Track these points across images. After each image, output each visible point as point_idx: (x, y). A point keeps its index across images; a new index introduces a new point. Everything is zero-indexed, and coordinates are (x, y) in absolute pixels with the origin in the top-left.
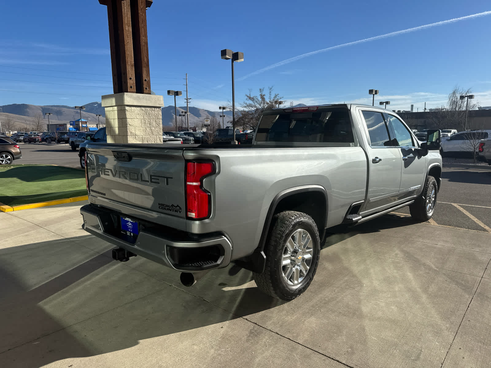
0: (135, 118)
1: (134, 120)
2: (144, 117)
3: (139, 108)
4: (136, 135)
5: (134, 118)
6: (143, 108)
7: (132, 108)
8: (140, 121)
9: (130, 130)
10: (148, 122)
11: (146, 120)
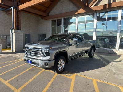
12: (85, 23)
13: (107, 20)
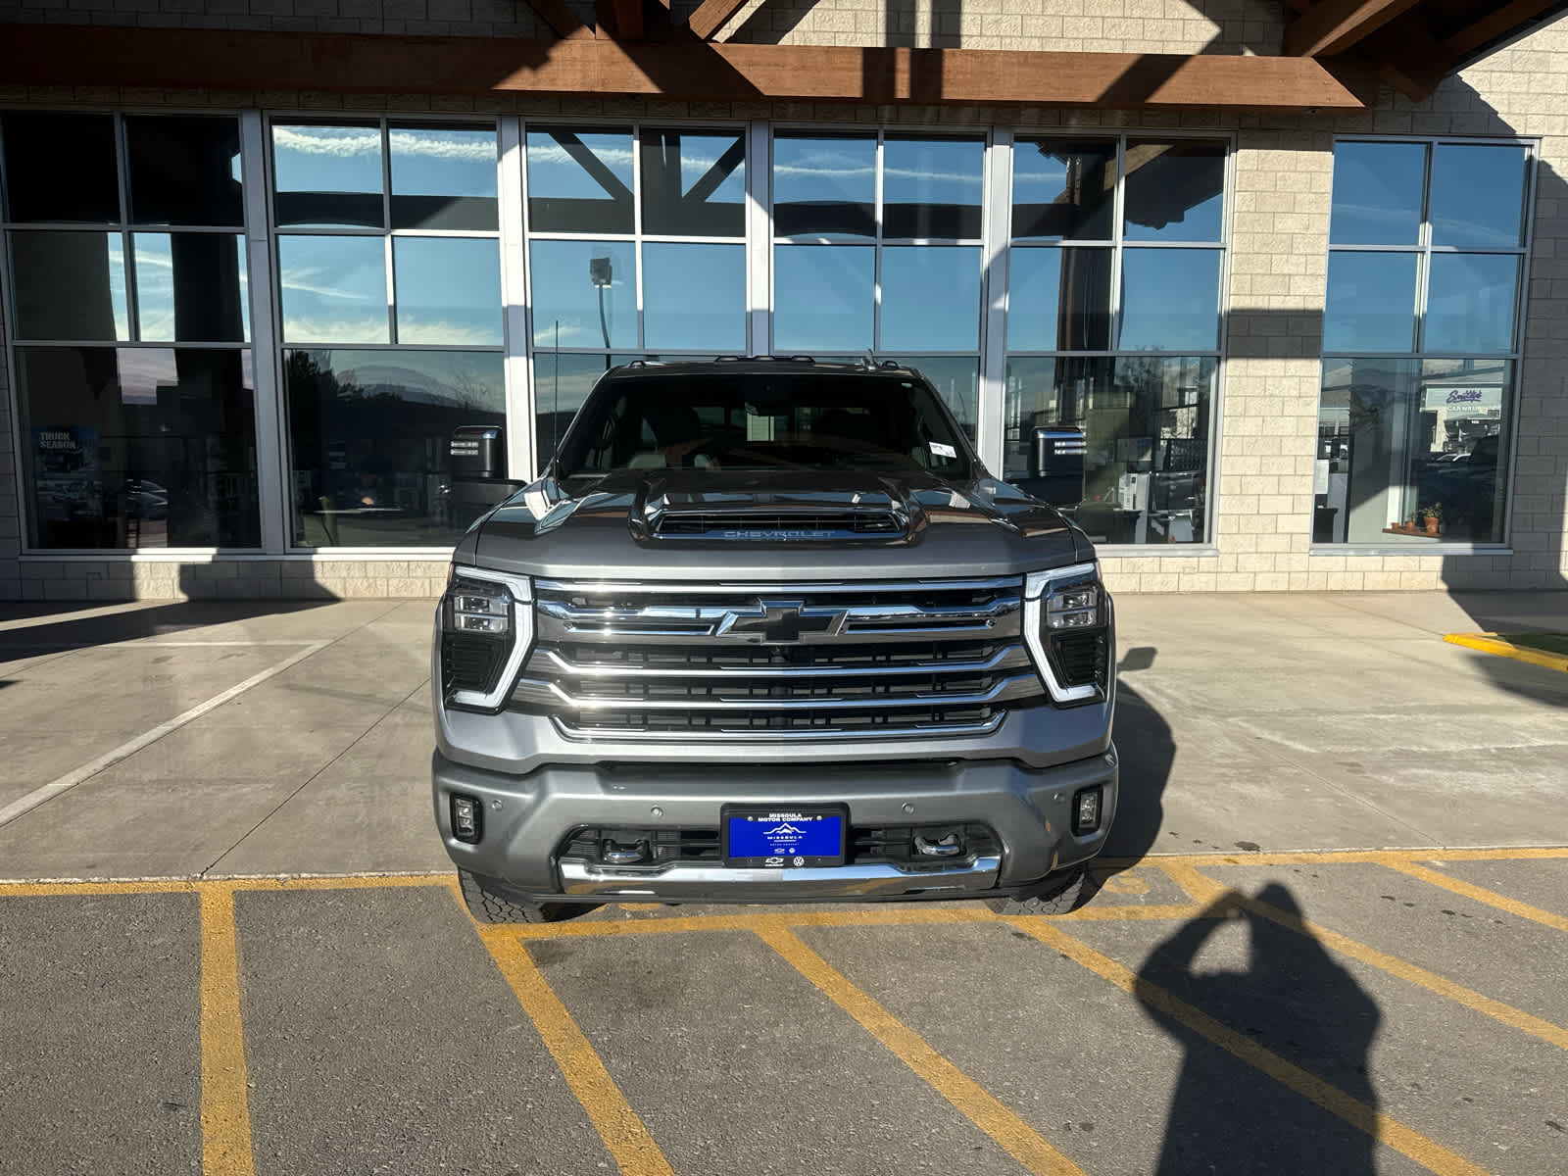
12: (638, 237)
13: (885, 236)
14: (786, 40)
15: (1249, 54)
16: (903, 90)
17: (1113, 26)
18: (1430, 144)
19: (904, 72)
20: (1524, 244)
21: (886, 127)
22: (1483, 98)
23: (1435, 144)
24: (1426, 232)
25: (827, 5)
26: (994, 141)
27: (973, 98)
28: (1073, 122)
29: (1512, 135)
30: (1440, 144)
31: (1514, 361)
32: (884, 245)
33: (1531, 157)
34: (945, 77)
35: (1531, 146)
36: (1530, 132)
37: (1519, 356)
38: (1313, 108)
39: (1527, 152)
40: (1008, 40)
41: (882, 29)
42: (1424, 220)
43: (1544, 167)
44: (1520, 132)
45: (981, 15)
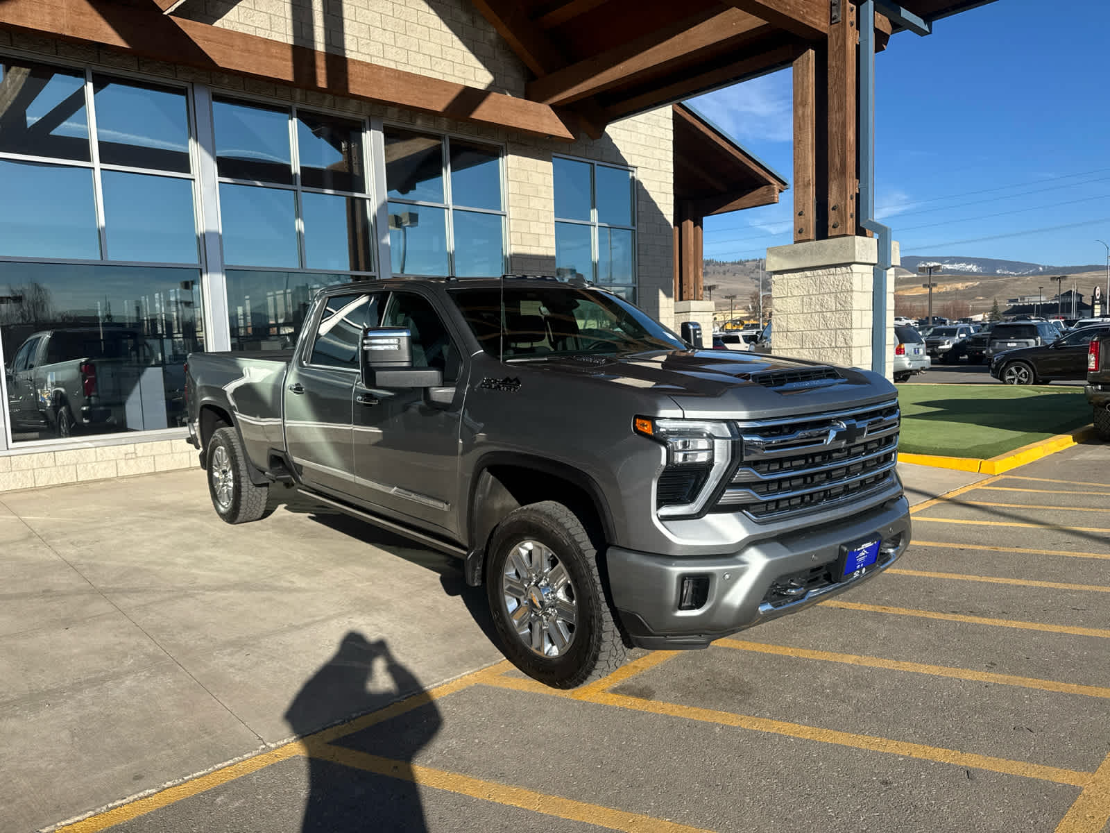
0: (789, 295)
1: (786, 301)
2: (809, 290)
3: (799, 274)
4: (788, 331)
5: (787, 297)
6: (808, 273)
7: (785, 275)
8: (799, 302)
9: (778, 320)
10: (817, 301)
11: (812, 296)
13: (303, 184)
14: (218, 24)
15: (509, 95)
16: (322, 82)
17: (437, 63)
18: (593, 164)
19: (322, 69)
20: (634, 225)
21: (298, 105)
22: (614, 141)
23: (595, 165)
24: (594, 214)
25: (247, 5)
26: (372, 126)
27: (369, 96)
28: (419, 122)
29: (626, 164)
30: (598, 165)
31: (634, 288)
32: (303, 191)
33: (633, 178)
34: (350, 78)
35: (633, 171)
36: (634, 164)
37: (637, 286)
38: (551, 136)
39: (631, 174)
40: (375, 59)
41: (290, 32)
42: (593, 207)
43: (639, 183)
44: (629, 163)
45: (357, 38)
